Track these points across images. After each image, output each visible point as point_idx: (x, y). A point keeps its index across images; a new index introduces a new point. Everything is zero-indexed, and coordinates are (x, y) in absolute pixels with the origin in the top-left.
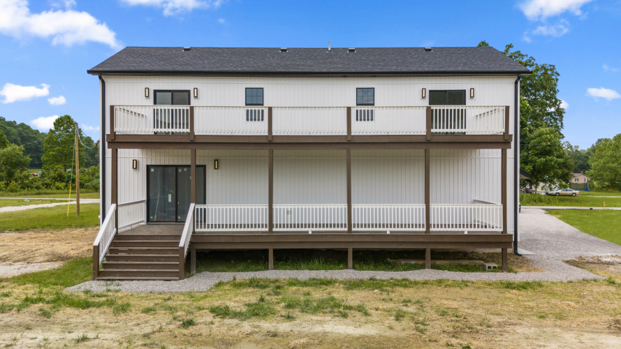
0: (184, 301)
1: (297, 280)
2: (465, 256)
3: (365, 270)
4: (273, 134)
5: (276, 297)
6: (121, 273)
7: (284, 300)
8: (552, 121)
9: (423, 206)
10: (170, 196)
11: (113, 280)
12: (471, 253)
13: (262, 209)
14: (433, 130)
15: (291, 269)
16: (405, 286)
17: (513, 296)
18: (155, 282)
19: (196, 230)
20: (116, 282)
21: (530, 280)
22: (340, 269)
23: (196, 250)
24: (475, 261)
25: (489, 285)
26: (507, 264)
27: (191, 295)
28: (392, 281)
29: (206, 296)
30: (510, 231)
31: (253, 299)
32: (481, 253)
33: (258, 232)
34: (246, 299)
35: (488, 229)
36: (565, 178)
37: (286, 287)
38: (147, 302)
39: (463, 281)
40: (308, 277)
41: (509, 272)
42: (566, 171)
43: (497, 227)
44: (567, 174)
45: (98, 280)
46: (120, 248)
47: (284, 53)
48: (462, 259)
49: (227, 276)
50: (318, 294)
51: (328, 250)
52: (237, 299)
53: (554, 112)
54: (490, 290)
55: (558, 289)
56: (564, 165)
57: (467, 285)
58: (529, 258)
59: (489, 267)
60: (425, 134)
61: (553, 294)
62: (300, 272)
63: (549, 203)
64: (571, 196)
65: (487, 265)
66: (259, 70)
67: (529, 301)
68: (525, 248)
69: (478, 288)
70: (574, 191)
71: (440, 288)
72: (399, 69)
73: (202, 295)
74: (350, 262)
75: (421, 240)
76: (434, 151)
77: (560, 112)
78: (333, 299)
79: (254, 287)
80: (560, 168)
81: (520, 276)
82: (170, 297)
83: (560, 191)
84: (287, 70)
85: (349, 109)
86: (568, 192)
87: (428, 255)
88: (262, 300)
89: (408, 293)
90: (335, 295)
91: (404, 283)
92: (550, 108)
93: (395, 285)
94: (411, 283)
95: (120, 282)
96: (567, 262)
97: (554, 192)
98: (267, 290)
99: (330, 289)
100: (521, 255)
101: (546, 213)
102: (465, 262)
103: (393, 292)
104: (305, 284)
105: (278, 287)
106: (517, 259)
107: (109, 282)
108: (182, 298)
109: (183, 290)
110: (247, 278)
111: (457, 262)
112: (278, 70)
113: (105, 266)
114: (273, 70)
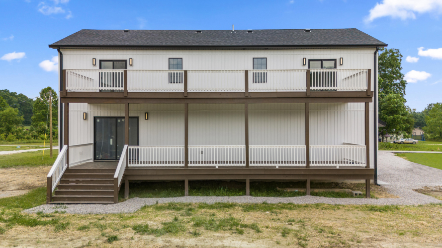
0: (114, 220)
1: (205, 204)
2: (337, 185)
3: (260, 196)
4: (188, 92)
5: (188, 217)
6: (69, 199)
7: (193, 220)
8: (398, 89)
9: (304, 147)
10: (111, 140)
11: (62, 204)
12: (341, 183)
13: (180, 149)
14: (312, 88)
15: (202, 196)
16: (290, 209)
17: (376, 217)
18: (95, 205)
19: (129, 165)
20: (64, 205)
21: (389, 204)
22: (240, 195)
23: (129, 180)
24: (344, 190)
25: (357, 208)
26: (370, 192)
27: (121, 216)
28: (280, 205)
29: (132, 217)
30: (372, 166)
31: (169, 219)
32: (349, 183)
33: (177, 167)
34: (163, 219)
35: (355, 165)
36: (408, 130)
37: (196, 209)
38: (85, 221)
39: (336, 205)
40: (215, 201)
41: (372, 198)
42: (409, 125)
43: (362, 163)
44: (409, 128)
45: (51, 204)
46: (70, 179)
47: (199, 33)
48: (334, 188)
49: (151, 201)
50: (221, 215)
51: (232, 181)
52: (157, 219)
53: (399, 83)
54: (358, 212)
55: (412, 211)
56: (407, 121)
57: (339, 208)
58: (386, 187)
59: (356, 194)
60: (305, 91)
61: (408, 215)
62: (209, 198)
63: (397, 148)
64: (412, 144)
65: (355, 192)
66: (179, 44)
67: (389, 221)
68: (383, 180)
69: (348, 210)
70: (414, 141)
71: (317, 210)
72: (285, 44)
73: (129, 216)
74: (248, 191)
75: (303, 173)
76: (312, 104)
77: (403, 84)
78: (232, 219)
79: (171, 209)
80: (404, 123)
81: (380, 201)
82: (104, 217)
83: (404, 140)
84: (200, 45)
85: (246, 72)
86: (410, 141)
87: (308, 184)
88: (176, 219)
89: (292, 214)
90: (235, 216)
91: (289, 206)
92: (396, 80)
93: (282, 208)
94: (295, 206)
95: (67, 205)
96: (416, 190)
97: (400, 141)
98: (181, 211)
99: (231, 211)
100: (379, 185)
101: (395, 155)
102: (337, 190)
103: (280, 213)
104: (211, 207)
105: (190, 210)
106: (377, 188)
107: (59, 206)
108: (113, 218)
109: (115, 212)
110: (167, 202)
111: (330, 190)
112: (194, 44)
113: (56, 193)
114: (190, 45)
